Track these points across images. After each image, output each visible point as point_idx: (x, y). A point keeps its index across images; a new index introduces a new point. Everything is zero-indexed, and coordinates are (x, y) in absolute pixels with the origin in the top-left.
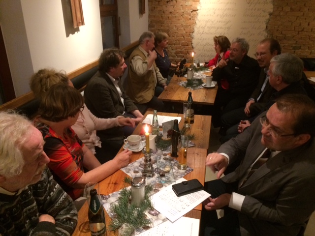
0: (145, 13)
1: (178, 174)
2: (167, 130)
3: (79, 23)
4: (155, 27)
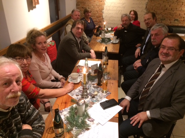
1: (103, 96)
2: (94, 70)
3: (36, 3)
4: (80, 6)
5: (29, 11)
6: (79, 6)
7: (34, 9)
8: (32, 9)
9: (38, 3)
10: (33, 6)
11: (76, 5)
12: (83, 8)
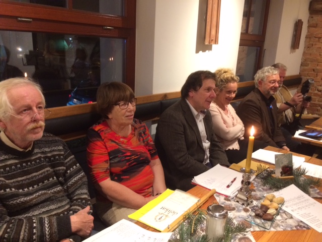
0: (298, 48)
3: (212, 40)
4: (310, 66)
5: (197, 52)
6: (306, 66)
7: (207, 51)
8: (204, 51)
9: (216, 42)
10: (204, 43)
11: (301, 65)
12: (314, 70)
